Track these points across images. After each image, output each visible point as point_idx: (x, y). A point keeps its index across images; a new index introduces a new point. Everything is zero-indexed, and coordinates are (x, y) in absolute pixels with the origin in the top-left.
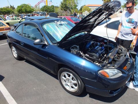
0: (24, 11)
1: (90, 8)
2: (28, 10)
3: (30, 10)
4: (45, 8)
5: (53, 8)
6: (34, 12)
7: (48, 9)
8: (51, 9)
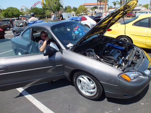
0: (11, 15)
1: (86, 7)
2: (15, 13)
3: (17, 13)
4: (34, 10)
5: (43, 10)
6: (21, 15)
7: (38, 11)
8: (41, 11)
